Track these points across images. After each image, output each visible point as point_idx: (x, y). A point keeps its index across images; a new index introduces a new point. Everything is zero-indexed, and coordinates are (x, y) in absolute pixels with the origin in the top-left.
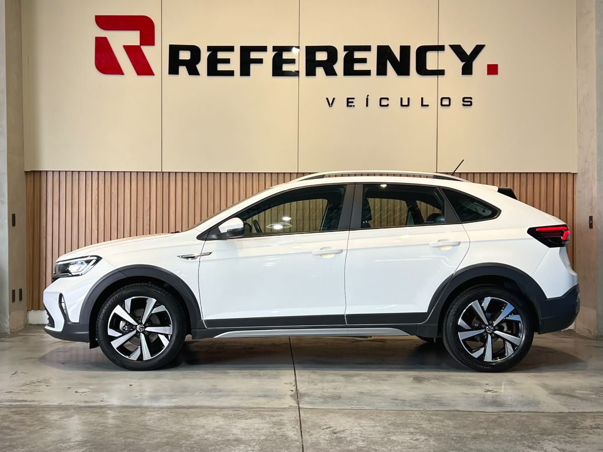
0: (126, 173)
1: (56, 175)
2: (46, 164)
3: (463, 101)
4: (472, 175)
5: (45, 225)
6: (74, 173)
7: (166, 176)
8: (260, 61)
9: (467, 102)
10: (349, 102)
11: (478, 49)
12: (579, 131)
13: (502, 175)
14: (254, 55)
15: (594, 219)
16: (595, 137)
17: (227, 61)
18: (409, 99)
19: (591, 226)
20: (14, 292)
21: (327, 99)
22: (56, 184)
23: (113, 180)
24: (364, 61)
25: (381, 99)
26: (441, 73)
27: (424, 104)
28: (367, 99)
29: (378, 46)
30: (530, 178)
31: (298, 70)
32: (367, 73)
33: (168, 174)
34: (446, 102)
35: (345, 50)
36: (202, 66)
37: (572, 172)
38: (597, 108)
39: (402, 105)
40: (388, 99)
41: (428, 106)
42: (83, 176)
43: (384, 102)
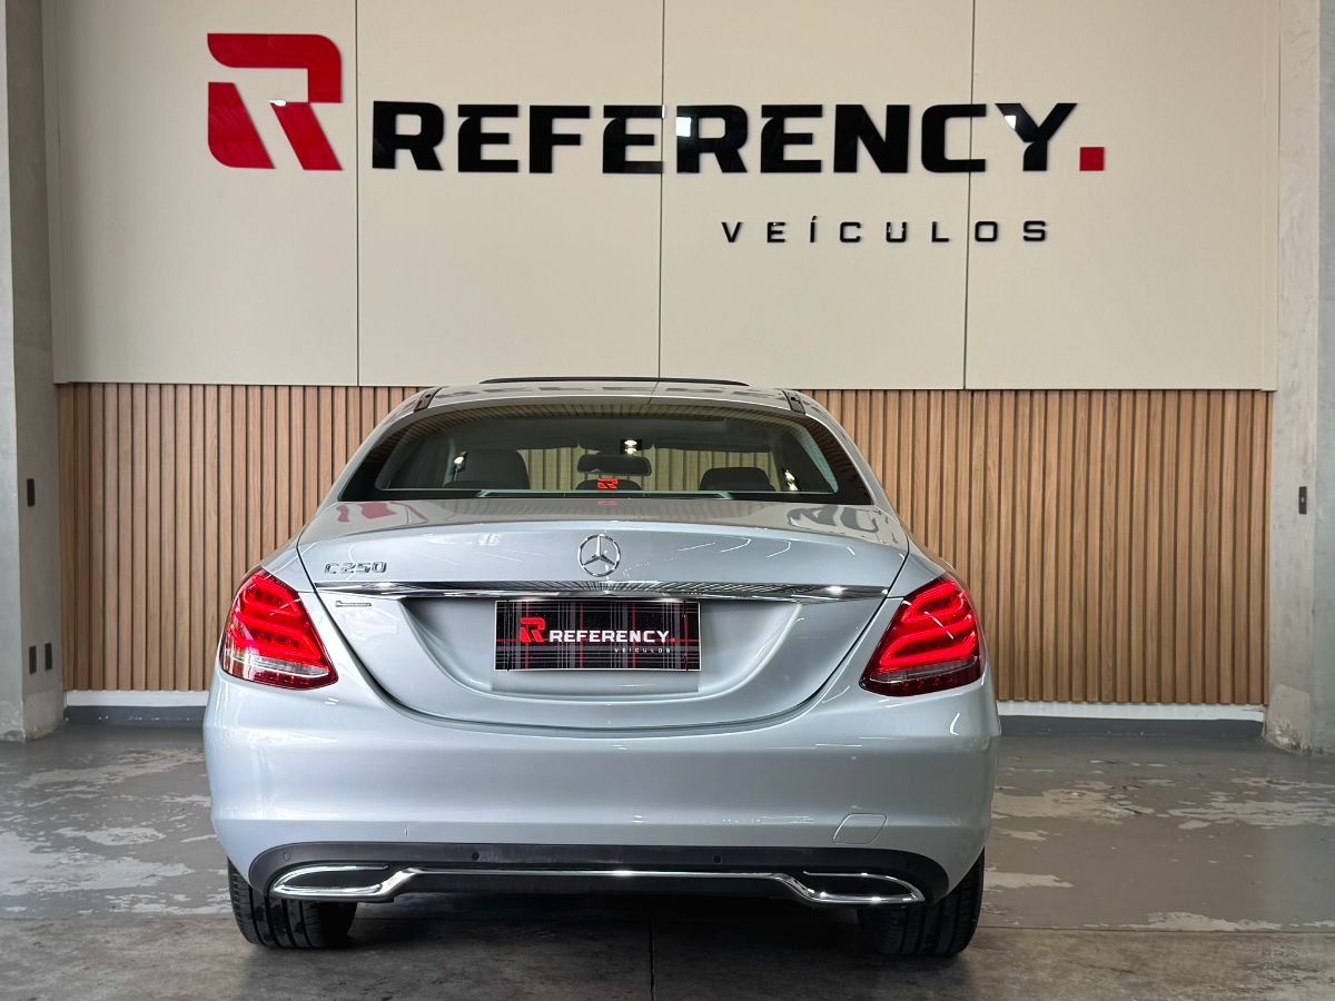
0: (279, 390)
1: (126, 391)
2: (101, 370)
3: (1026, 230)
4: (1043, 396)
5: (101, 502)
6: (165, 389)
7: (368, 394)
8: (574, 140)
9: (1035, 231)
10: (773, 233)
11: (1062, 112)
12: (1282, 297)
13: (1109, 395)
14: (561, 126)
15: (1311, 494)
16: (1315, 313)
17: (503, 139)
18: (904, 225)
19: (1303, 509)
20: (33, 651)
21: (724, 224)
22: (125, 412)
23: (251, 404)
24: (806, 139)
25: (844, 225)
26: (977, 166)
27: (939, 236)
28: (813, 225)
29: (839, 107)
30: (1172, 400)
31: (659, 160)
32: (813, 166)
33: (371, 391)
34: (987, 232)
35: (764, 115)
36: (448, 150)
37: (1265, 389)
38: (1321, 248)
39: (889, 239)
40: (858, 225)
41: (946, 240)
42: (184, 394)
43: (851, 233)
